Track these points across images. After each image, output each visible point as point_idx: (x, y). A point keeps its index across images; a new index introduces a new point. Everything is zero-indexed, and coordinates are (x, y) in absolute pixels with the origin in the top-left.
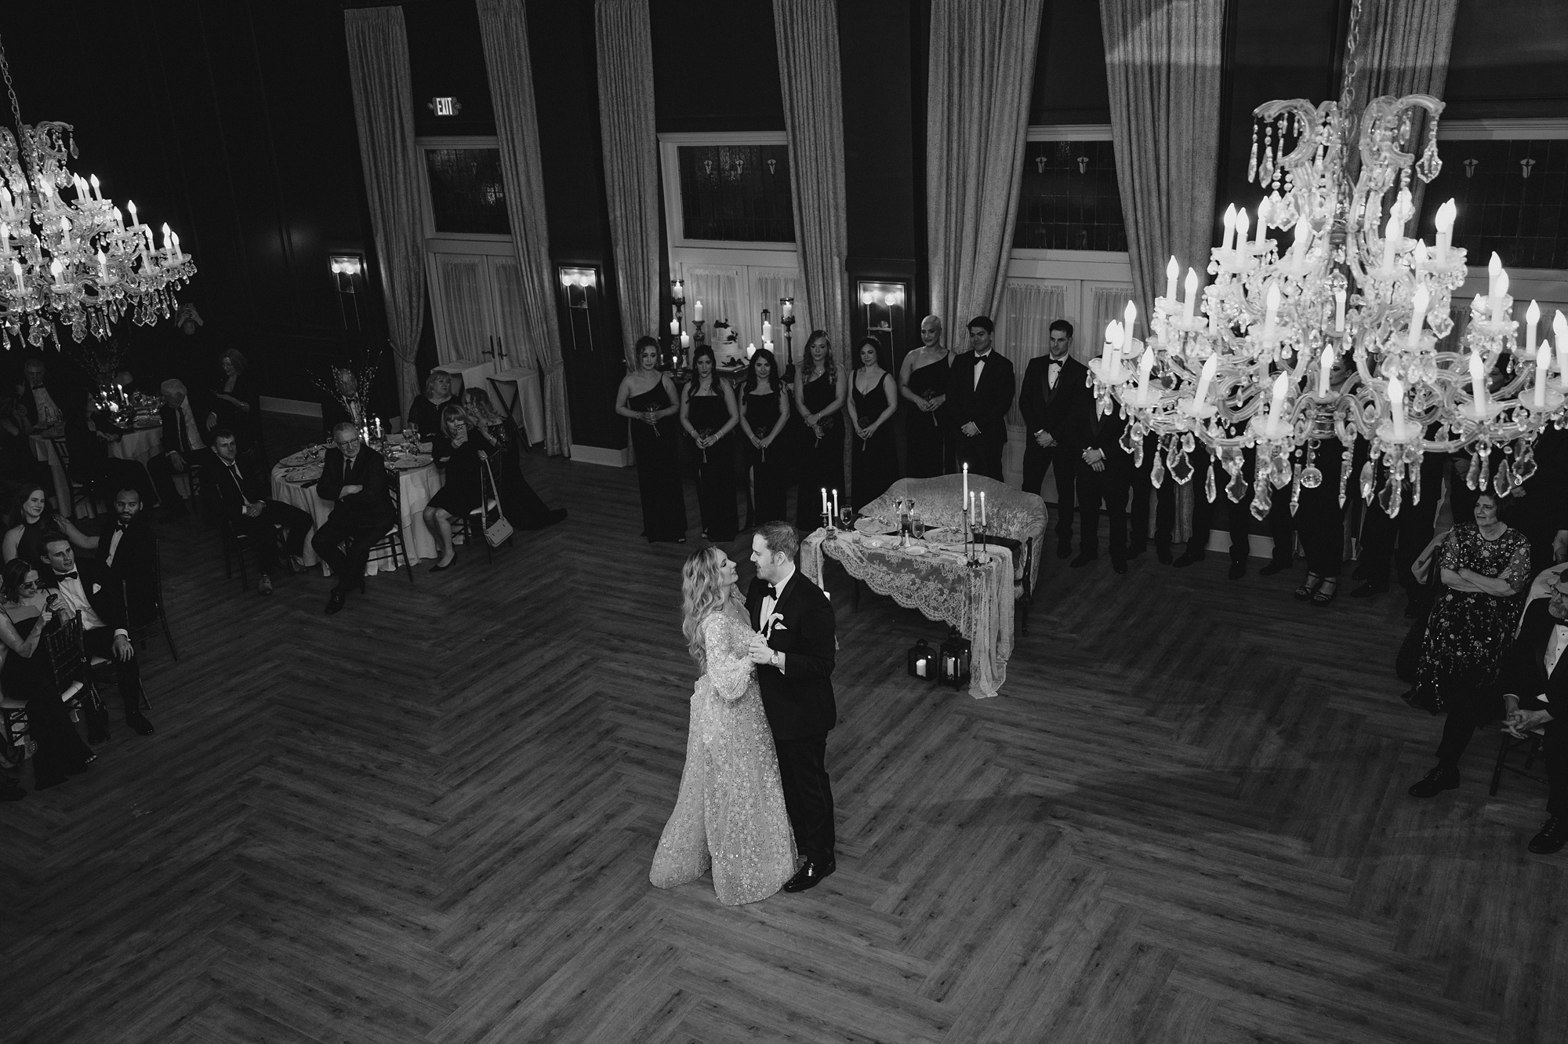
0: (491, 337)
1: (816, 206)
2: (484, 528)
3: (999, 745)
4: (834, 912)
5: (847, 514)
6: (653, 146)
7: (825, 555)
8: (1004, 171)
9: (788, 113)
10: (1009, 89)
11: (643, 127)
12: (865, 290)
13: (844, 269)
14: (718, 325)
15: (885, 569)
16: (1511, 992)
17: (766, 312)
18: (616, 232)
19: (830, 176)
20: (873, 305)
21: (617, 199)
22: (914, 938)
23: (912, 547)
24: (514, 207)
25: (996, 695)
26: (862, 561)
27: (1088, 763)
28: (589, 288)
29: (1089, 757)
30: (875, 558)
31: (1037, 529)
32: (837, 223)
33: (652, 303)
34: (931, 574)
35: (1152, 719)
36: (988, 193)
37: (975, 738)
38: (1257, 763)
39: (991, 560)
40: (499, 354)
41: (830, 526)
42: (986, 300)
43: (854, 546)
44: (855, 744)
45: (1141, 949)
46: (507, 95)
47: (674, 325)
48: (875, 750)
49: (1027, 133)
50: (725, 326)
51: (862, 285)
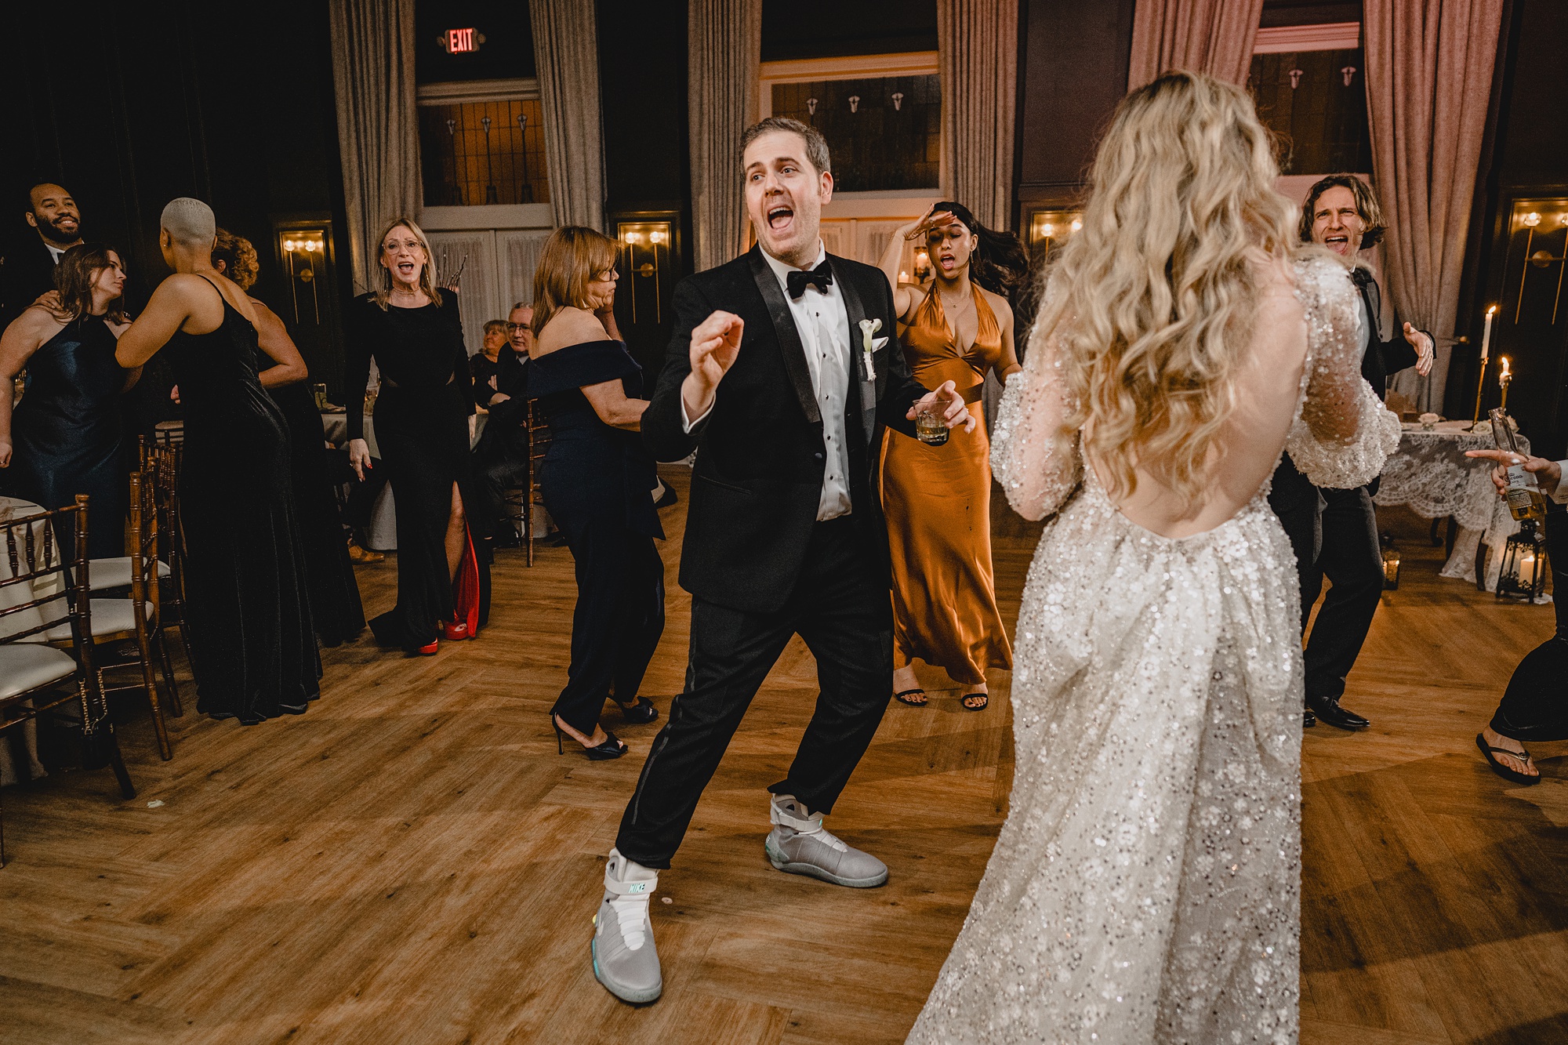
13: (1009, 201)
28: (661, 246)
32: (1005, 148)
46: (557, 18)
51: (1036, 217)
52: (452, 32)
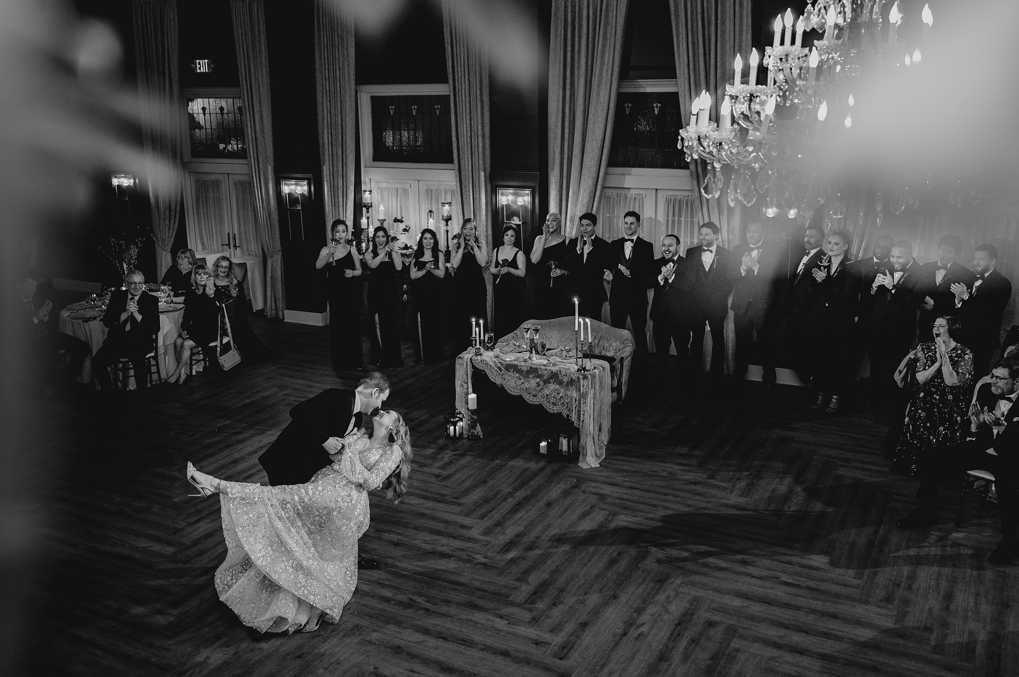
0: (229, 233)
1: (469, 135)
2: (218, 355)
3: (602, 497)
4: (481, 603)
5: (490, 338)
6: (353, 93)
7: (474, 367)
8: (602, 110)
9: (451, 70)
10: (607, 55)
11: (346, 80)
12: (502, 195)
13: (488, 180)
14: (396, 220)
15: (518, 375)
16: (979, 649)
17: (431, 212)
18: (324, 155)
19: (479, 114)
20: (508, 206)
21: (326, 130)
22: (542, 619)
23: (537, 360)
24: (250, 137)
25: (598, 466)
26: (501, 370)
27: (667, 508)
28: (303, 195)
29: (668, 504)
30: (510, 367)
31: (628, 350)
32: (484, 148)
33: (348, 206)
34: (551, 378)
35: (712, 481)
36: (590, 125)
37: (584, 492)
38: (789, 508)
39: (595, 368)
40: (234, 246)
41: (478, 346)
42: (589, 202)
43: (495, 360)
44: (495, 495)
45: (710, 624)
46: (248, 57)
47: (364, 221)
48: (510, 500)
49: (619, 87)
50: (402, 222)
51: (500, 192)
52: (198, 61)
